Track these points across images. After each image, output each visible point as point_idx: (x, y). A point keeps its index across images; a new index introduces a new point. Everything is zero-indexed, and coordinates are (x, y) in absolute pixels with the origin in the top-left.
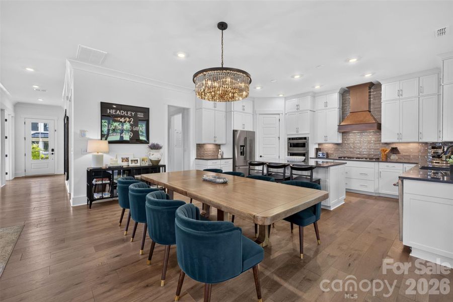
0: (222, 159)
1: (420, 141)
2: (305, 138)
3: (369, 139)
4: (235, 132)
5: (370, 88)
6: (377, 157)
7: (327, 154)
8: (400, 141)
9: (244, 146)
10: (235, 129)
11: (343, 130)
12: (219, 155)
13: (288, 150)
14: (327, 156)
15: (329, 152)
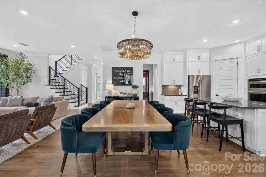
4: (189, 76)
9: (198, 87)
12: (179, 93)
13: (249, 90)
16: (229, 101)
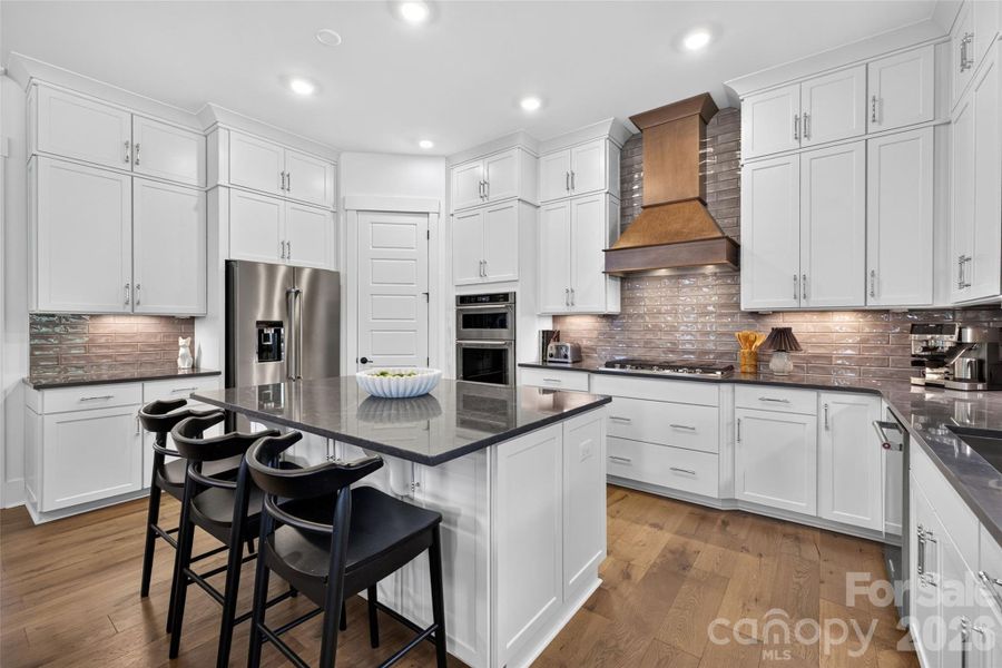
1: (873, 303)
2: (505, 297)
3: (702, 300)
4: (232, 268)
5: (704, 122)
6: (727, 362)
7: (577, 351)
8: (804, 304)
9: (280, 323)
10: (232, 258)
12: (179, 361)
14: (577, 360)
15: (585, 343)
16: (392, 398)
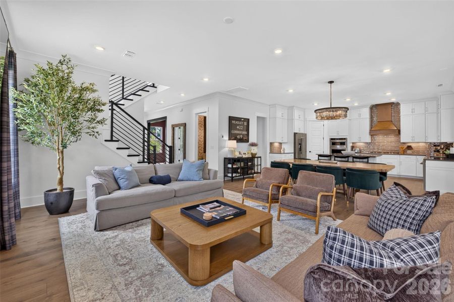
0: (284, 153)
1: (426, 141)
2: (345, 139)
3: (391, 140)
4: (295, 134)
5: (391, 106)
8: (413, 141)
10: (295, 132)
11: (373, 133)
12: (281, 151)
13: (330, 147)
15: (362, 148)
